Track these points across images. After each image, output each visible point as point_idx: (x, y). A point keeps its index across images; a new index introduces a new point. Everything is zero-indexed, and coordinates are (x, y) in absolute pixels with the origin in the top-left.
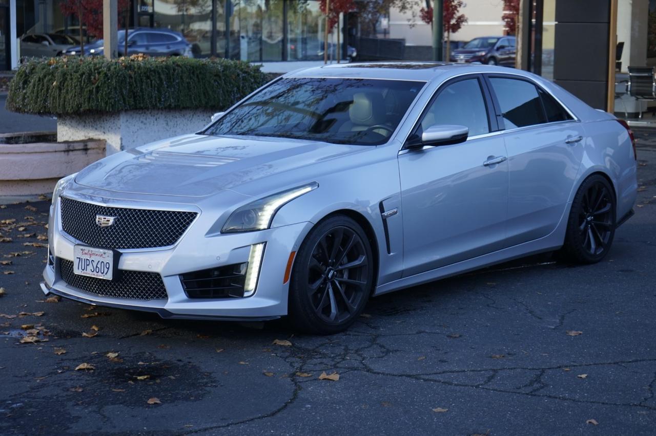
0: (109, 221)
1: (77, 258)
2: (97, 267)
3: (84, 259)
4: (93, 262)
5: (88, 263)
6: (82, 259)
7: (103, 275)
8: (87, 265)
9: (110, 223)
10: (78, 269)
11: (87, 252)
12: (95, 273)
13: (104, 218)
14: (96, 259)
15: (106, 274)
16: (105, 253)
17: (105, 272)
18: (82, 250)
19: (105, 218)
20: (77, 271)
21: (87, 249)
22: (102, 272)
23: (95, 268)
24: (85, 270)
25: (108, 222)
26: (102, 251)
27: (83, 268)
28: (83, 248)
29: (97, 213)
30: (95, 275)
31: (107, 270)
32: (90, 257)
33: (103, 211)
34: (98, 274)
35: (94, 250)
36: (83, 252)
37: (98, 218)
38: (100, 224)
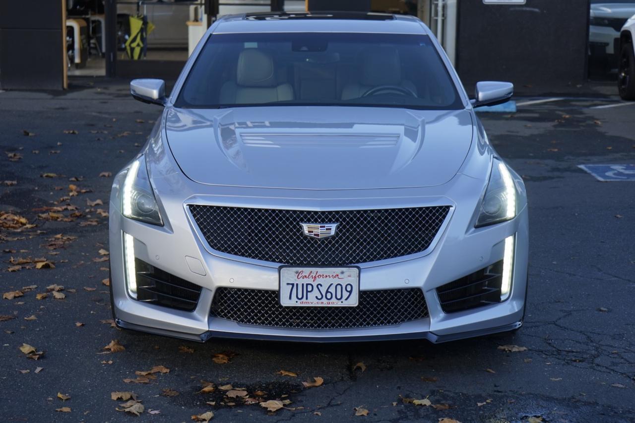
0: (330, 229)
1: (288, 284)
2: (327, 292)
3: (303, 285)
4: (319, 286)
5: (310, 288)
6: (297, 284)
7: (340, 301)
8: (307, 292)
9: (333, 232)
10: (290, 298)
12: (324, 300)
13: (322, 227)
14: (325, 283)
15: (346, 299)
16: (342, 273)
17: (345, 297)
18: (297, 272)
20: (285, 302)
21: (306, 271)
22: (339, 297)
23: (324, 295)
24: (304, 300)
25: (328, 231)
26: (338, 270)
27: (300, 296)
28: (299, 269)
29: (302, 220)
30: (325, 303)
31: (348, 293)
32: (314, 281)
33: (312, 217)
34: (331, 301)
35: (321, 271)
36: (300, 275)
37: (306, 228)
38: (313, 236)
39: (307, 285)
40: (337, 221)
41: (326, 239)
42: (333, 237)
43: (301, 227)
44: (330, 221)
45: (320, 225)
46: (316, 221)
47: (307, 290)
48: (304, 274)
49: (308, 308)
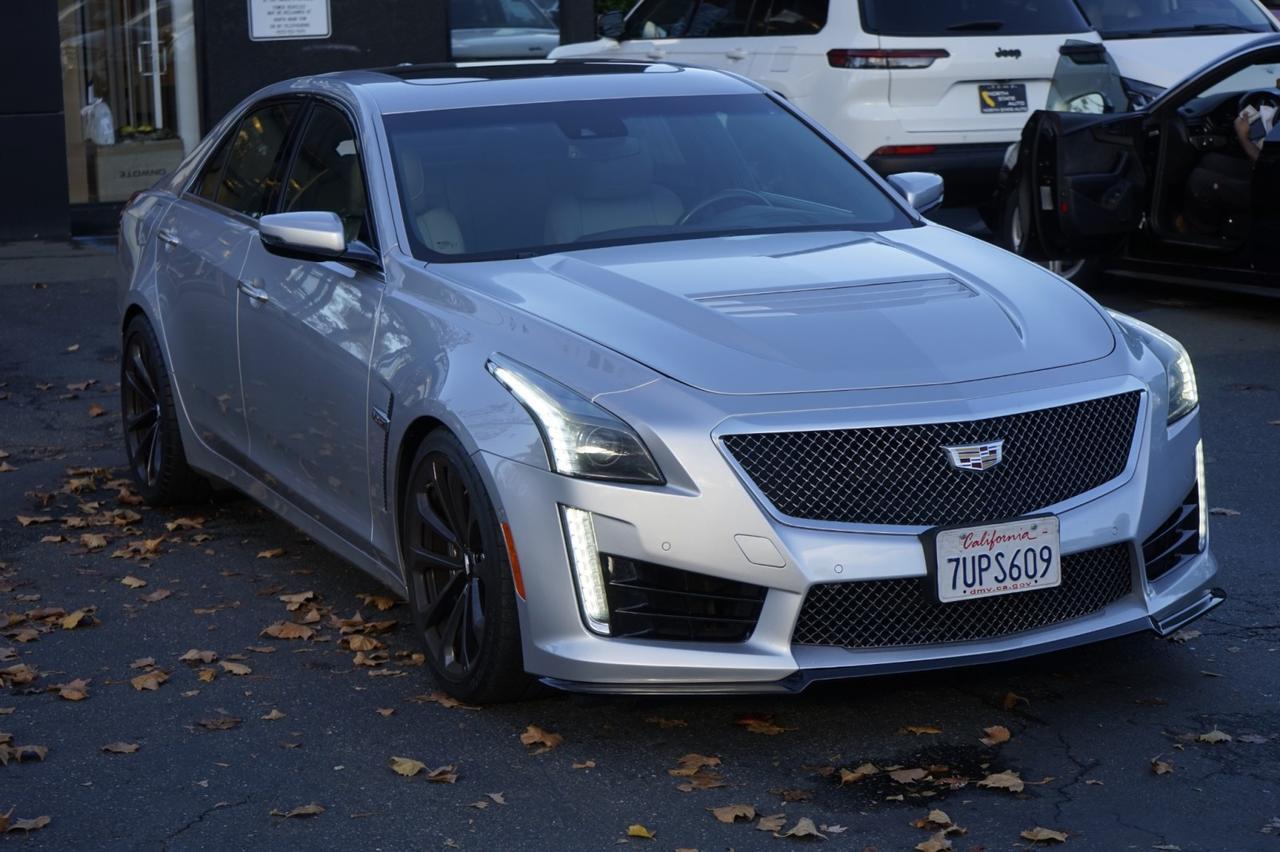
0: (994, 452)
1: (950, 560)
2: (1013, 566)
3: (973, 558)
4: (999, 557)
5: (984, 564)
6: (964, 559)
7: (1033, 581)
8: (981, 570)
9: (999, 457)
10: (954, 587)
11: (979, 540)
12: (1009, 582)
13: (982, 449)
14: (1008, 549)
15: (1043, 576)
16: (1035, 528)
17: (1040, 571)
18: (964, 537)
19: (985, 449)
20: (947, 594)
21: (978, 531)
22: (1031, 573)
23: (1007, 572)
24: (977, 586)
25: (992, 456)
26: (1028, 524)
27: (970, 581)
28: (966, 531)
29: (945, 441)
30: (1010, 587)
31: (1046, 564)
32: (991, 549)
33: (963, 433)
34: (1018, 583)
35: (1001, 528)
36: (968, 542)
37: (956, 455)
38: (970, 467)
39: (981, 557)
40: (1001, 436)
41: (991, 470)
42: (1000, 466)
43: (946, 453)
44: (992, 438)
45: (979, 447)
46: (970, 440)
47: (980, 565)
48: (974, 540)
49: (985, 600)
